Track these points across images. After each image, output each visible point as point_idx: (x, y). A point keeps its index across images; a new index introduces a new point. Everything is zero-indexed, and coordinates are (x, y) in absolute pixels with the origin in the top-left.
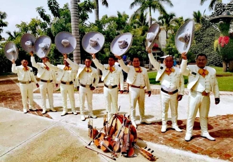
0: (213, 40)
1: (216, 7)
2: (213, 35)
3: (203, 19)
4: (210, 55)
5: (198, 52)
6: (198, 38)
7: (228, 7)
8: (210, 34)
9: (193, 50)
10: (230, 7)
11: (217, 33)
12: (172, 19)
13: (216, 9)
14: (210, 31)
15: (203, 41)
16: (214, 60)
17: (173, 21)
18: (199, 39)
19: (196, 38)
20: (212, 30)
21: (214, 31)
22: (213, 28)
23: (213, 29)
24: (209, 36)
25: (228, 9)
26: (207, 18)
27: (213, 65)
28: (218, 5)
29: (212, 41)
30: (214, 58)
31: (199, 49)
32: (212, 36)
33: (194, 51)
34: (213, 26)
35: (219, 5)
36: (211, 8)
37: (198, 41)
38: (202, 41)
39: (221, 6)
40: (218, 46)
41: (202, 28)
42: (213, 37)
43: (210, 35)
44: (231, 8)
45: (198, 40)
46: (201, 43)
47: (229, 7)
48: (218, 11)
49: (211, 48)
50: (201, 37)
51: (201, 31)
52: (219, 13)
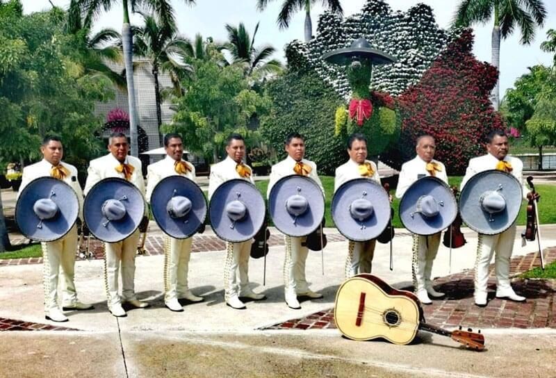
0: (317, 107)
1: (321, 23)
2: (318, 94)
3: (292, 50)
4: (312, 146)
5: (282, 137)
6: (281, 100)
7: (348, 26)
8: (311, 92)
9: (269, 133)
10: (353, 27)
11: (328, 90)
12: (168, 38)
13: (322, 29)
14: (311, 85)
15: (293, 108)
16: (323, 159)
17: (172, 44)
18: (284, 103)
19: (277, 99)
20: (315, 82)
21: (320, 84)
22: (318, 76)
23: (316, 79)
24: (307, 96)
25: (349, 32)
26: (301, 48)
27: (321, 171)
28: (327, 19)
29: (315, 109)
30: (323, 154)
31: (284, 131)
32: (315, 96)
33: (272, 136)
34: (316, 72)
35: (329, 18)
36: (283, 20)
37: (282, 106)
38: (290, 107)
39: (333, 22)
40: (346, 123)
41: (289, 73)
42: (318, 99)
43: (312, 95)
44: (355, 29)
45: (282, 104)
46: (290, 115)
47: (351, 28)
48: (326, 33)
49: (316, 128)
50: (289, 98)
51: (288, 83)
52: (330, 40)
